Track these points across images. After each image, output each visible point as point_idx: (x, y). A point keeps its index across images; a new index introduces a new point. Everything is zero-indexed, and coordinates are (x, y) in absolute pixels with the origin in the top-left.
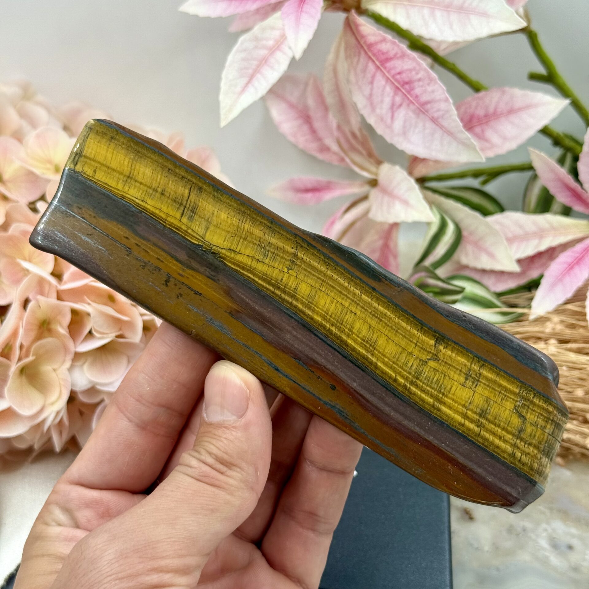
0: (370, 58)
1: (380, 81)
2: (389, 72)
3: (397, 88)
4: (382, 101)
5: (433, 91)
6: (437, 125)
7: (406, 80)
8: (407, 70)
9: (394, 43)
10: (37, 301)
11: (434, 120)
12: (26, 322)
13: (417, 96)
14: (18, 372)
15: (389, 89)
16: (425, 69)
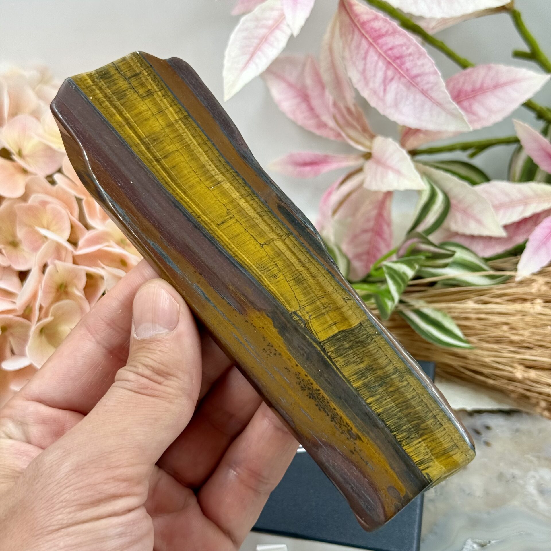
0: (363, 35)
1: (373, 56)
2: (381, 48)
3: (389, 63)
4: (375, 76)
5: (423, 65)
6: (427, 97)
7: (398, 55)
8: (398, 46)
9: (386, 21)
10: (55, 265)
11: (424, 92)
12: (44, 285)
13: (407, 70)
14: (38, 332)
15: (381, 64)
16: (415, 45)
